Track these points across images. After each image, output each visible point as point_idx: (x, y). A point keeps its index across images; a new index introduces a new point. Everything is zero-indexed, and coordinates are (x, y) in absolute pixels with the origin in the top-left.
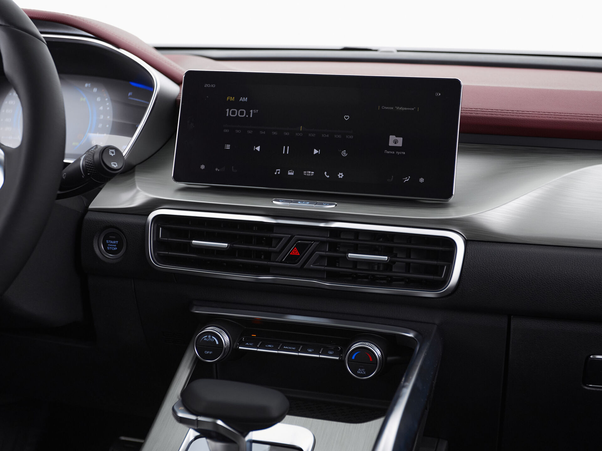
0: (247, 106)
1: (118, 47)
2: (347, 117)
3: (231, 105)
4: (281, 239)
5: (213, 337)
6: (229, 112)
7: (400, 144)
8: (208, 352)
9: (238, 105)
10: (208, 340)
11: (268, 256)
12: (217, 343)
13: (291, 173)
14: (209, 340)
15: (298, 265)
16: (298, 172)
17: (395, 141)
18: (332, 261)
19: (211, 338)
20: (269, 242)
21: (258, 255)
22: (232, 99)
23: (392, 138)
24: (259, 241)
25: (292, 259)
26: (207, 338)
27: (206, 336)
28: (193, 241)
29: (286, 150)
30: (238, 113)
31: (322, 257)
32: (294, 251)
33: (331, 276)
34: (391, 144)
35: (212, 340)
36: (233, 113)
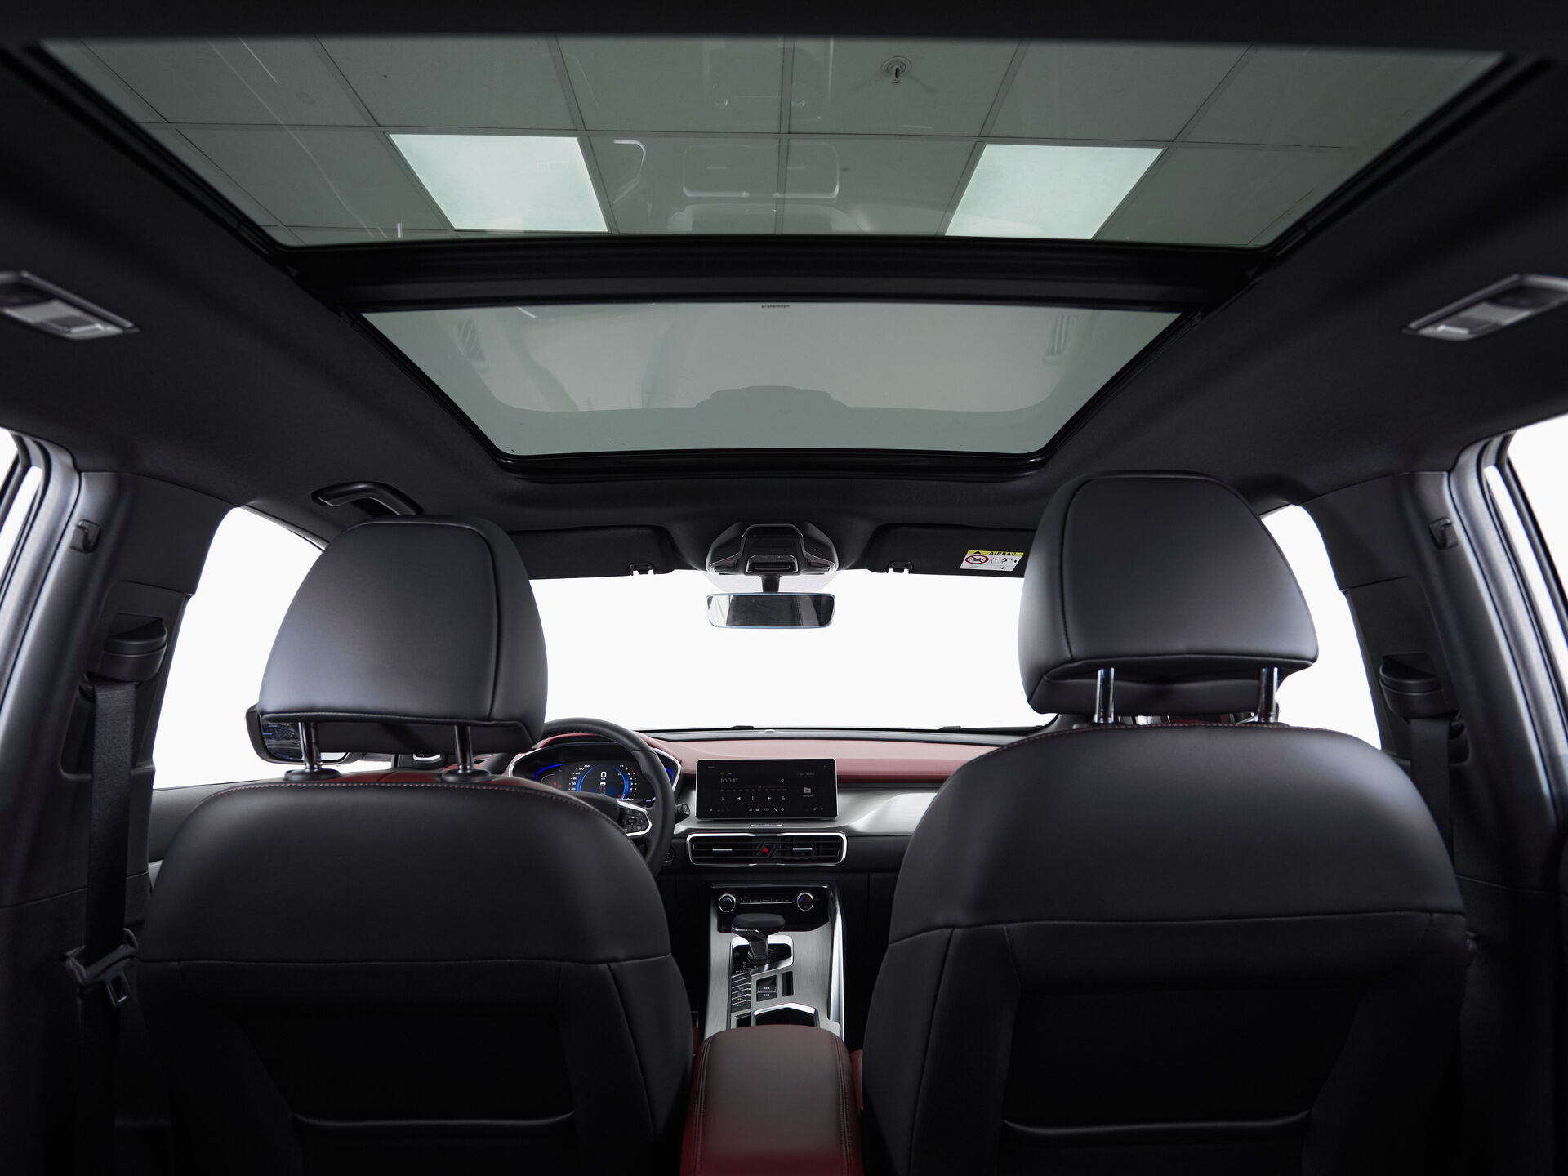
0: (732, 777)
1: (654, 747)
2: (782, 780)
3: (723, 777)
4: (757, 844)
6: (722, 781)
7: (810, 792)
8: (726, 906)
9: (726, 776)
11: (751, 853)
12: (731, 902)
13: (758, 810)
15: (768, 857)
16: (761, 809)
17: (807, 790)
18: (783, 853)
19: (728, 900)
20: (751, 846)
21: (745, 853)
22: (724, 774)
23: (806, 789)
24: (745, 846)
25: (765, 854)
27: (725, 899)
28: (715, 849)
29: (754, 798)
30: (727, 781)
31: (779, 851)
32: (766, 850)
33: (783, 861)
34: (805, 792)
36: (725, 781)
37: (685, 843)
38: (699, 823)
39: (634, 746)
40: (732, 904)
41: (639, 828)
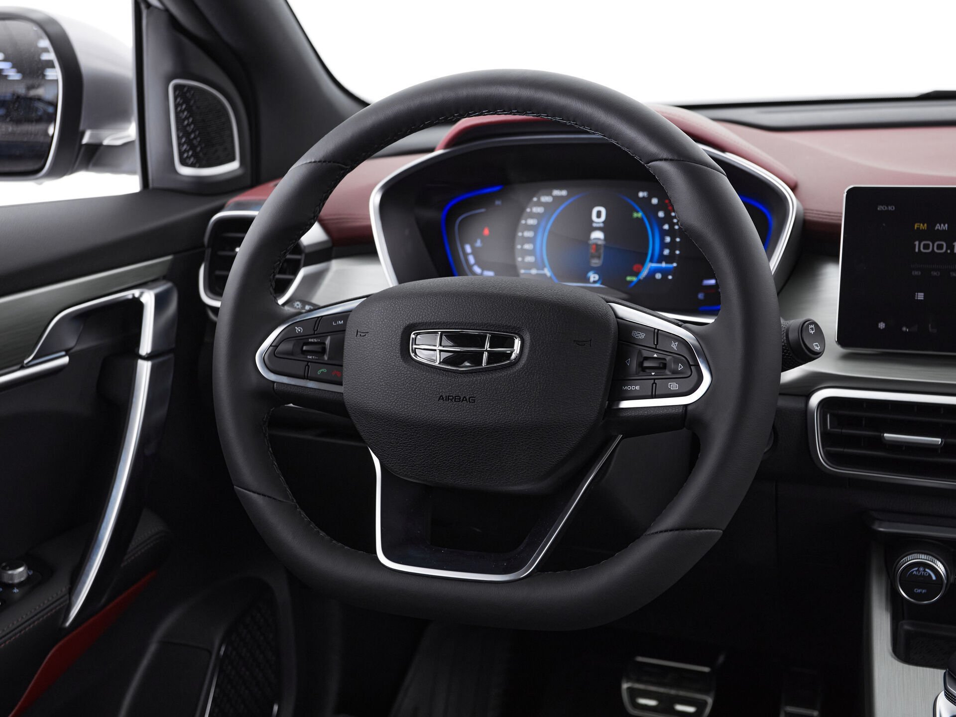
0: (947, 237)
3: (921, 234)
5: (927, 570)
6: (918, 246)
8: (919, 591)
9: (933, 235)
10: (919, 573)
12: (934, 578)
14: (921, 573)
19: (924, 571)
22: (923, 227)
26: (918, 570)
27: (916, 569)
28: (886, 435)
30: (933, 247)
35: (926, 574)
36: (926, 247)
37: (805, 411)
38: (846, 357)
39: (651, 147)
40: (933, 585)
41: (674, 386)
